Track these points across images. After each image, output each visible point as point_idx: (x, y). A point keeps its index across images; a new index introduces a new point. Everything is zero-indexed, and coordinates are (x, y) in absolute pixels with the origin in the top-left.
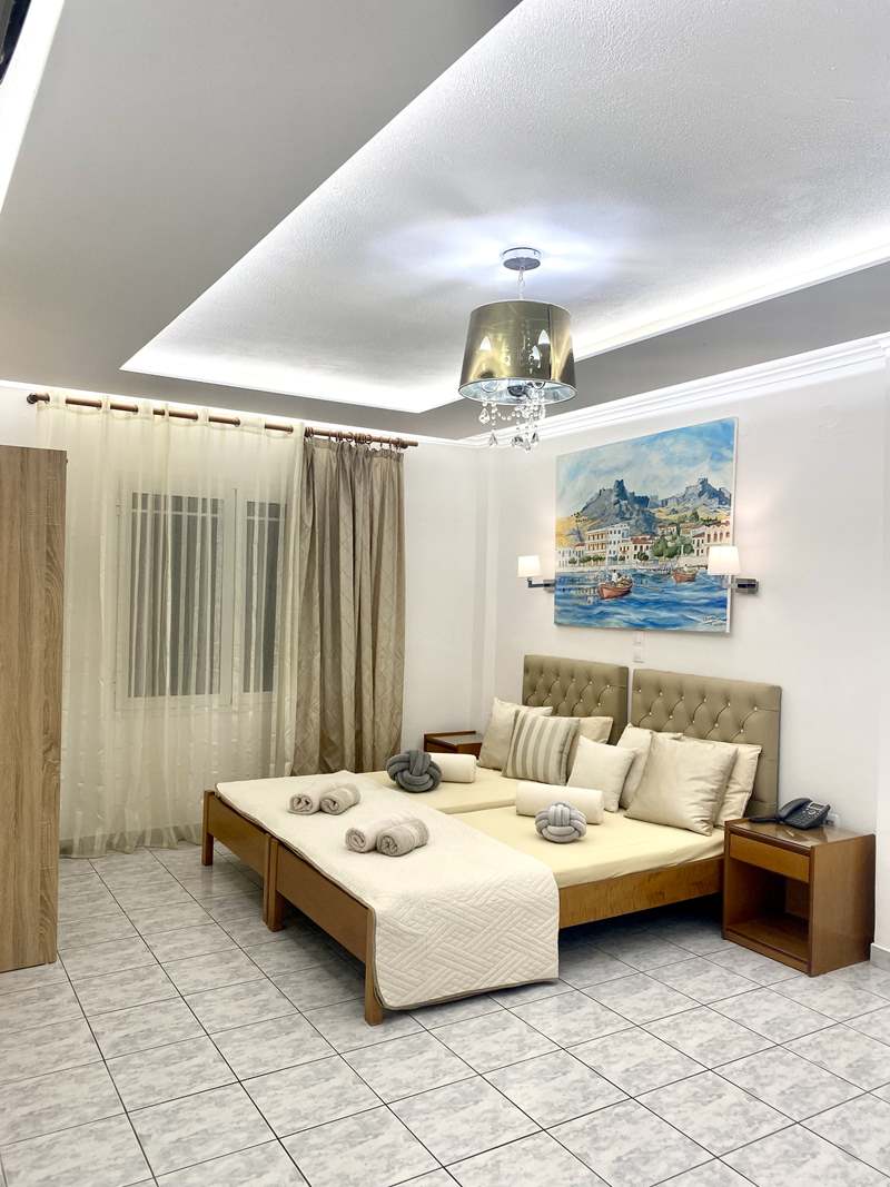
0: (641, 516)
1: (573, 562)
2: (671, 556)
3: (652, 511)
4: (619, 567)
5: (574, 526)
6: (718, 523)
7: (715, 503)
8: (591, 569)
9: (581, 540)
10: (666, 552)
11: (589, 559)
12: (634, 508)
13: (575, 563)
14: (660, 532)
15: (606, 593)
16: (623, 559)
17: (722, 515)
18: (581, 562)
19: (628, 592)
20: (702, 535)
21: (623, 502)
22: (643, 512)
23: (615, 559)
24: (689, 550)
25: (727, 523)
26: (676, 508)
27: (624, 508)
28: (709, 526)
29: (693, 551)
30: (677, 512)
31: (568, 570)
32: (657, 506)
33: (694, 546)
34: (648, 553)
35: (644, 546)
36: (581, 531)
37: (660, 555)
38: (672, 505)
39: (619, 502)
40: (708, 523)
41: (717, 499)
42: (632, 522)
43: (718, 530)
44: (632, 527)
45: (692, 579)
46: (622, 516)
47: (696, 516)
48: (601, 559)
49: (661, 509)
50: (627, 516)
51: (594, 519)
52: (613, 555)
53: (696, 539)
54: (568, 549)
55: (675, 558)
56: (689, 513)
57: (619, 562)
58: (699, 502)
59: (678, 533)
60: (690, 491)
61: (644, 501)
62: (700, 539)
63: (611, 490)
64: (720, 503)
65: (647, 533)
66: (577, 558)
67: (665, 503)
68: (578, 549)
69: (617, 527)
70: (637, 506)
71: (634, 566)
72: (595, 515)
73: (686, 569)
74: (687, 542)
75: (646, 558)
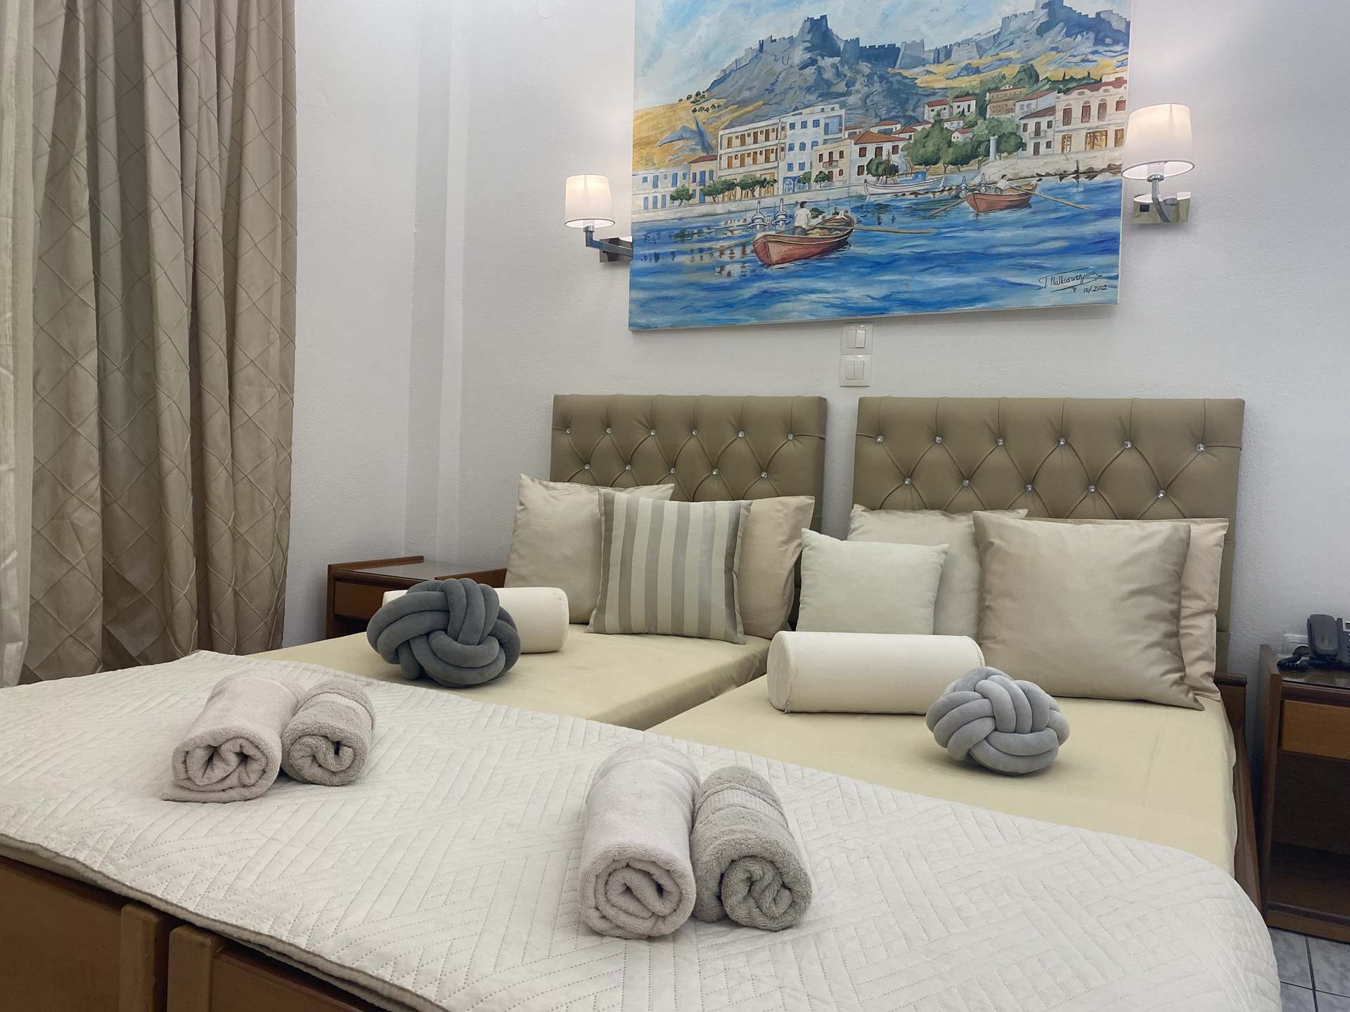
0: (877, 87)
1: (681, 196)
2: (961, 160)
3: (905, 73)
4: (817, 194)
5: (686, 119)
6: (1094, 84)
7: (1084, 44)
8: (733, 207)
9: (707, 147)
10: (950, 154)
11: (730, 186)
12: (858, 72)
13: (690, 197)
14: (929, 114)
15: (776, 251)
16: (826, 178)
17: (1105, 66)
18: (705, 193)
19: (842, 243)
20: (1051, 111)
21: (828, 61)
22: (882, 78)
23: (805, 180)
24: (1011, 143)
25: (1119, 82)
26: (976, 62)
27: (829, 75)
28: (1067, 92)
29: (1022, 145)
30: (977, 71)
31: (669, 214)
32: (923, 62)
33: (1027, 137)
34: (896, 160)
35: (887, 147)
36: (708, 130)
37: (927, 162)
38: (961, 58)
39: (813, 62)
40: (1065, 85)
41: (1092, 35)
42: (851, 100)
43: (1094, 98)
44: (850, 109)
45: (1023, 202)
46: (824, 91)
47: (1030, 74)
48: (763, 183)
49: (932, 68)
50: (841, 87)
51: (743, 103)
52: (796, 172)
53: (1031, 124)
54: (671, 172)
55: (973, 164)
56: (1011, 71)
57: (815, 186)
58: (1038, 45)
59: (982, 111)
60: (1014, 25)
61: (886, 55)
62: (1044, 121)
63: (791, 40)
64: (1099, 41)
65: (893, 120)
66: (693, 187)
67: (944, 54)
68: (697, 168)
69: (809, 115)
70: (865, 67)
71: (861, 190)
72: (747, 94)
73: (1002, 184)
74: (1008, 129)
75: (892, 170)
